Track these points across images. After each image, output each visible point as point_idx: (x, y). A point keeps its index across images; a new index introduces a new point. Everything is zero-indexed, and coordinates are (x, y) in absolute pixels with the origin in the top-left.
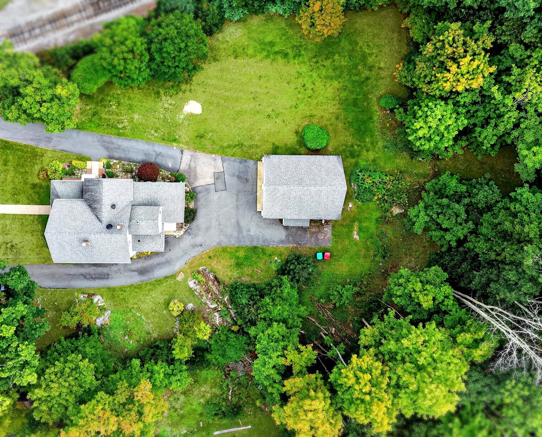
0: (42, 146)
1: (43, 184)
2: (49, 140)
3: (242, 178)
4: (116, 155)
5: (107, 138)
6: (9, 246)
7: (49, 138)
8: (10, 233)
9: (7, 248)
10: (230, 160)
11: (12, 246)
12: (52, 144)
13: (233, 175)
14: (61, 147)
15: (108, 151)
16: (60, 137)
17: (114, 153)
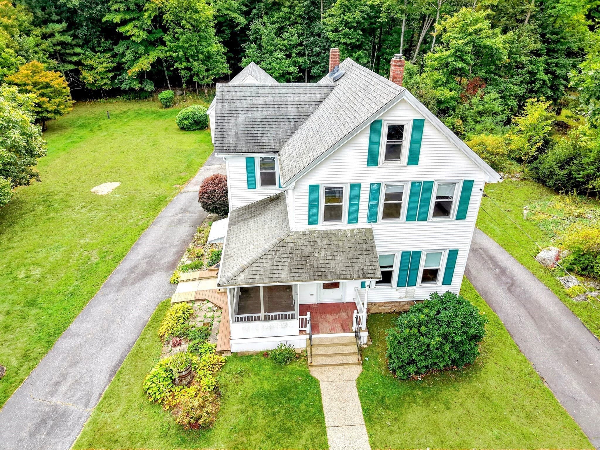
1: (233, 420)
4: (169, 258)
5: (117, 278)
12: (77, 409)
17: (162, 261)
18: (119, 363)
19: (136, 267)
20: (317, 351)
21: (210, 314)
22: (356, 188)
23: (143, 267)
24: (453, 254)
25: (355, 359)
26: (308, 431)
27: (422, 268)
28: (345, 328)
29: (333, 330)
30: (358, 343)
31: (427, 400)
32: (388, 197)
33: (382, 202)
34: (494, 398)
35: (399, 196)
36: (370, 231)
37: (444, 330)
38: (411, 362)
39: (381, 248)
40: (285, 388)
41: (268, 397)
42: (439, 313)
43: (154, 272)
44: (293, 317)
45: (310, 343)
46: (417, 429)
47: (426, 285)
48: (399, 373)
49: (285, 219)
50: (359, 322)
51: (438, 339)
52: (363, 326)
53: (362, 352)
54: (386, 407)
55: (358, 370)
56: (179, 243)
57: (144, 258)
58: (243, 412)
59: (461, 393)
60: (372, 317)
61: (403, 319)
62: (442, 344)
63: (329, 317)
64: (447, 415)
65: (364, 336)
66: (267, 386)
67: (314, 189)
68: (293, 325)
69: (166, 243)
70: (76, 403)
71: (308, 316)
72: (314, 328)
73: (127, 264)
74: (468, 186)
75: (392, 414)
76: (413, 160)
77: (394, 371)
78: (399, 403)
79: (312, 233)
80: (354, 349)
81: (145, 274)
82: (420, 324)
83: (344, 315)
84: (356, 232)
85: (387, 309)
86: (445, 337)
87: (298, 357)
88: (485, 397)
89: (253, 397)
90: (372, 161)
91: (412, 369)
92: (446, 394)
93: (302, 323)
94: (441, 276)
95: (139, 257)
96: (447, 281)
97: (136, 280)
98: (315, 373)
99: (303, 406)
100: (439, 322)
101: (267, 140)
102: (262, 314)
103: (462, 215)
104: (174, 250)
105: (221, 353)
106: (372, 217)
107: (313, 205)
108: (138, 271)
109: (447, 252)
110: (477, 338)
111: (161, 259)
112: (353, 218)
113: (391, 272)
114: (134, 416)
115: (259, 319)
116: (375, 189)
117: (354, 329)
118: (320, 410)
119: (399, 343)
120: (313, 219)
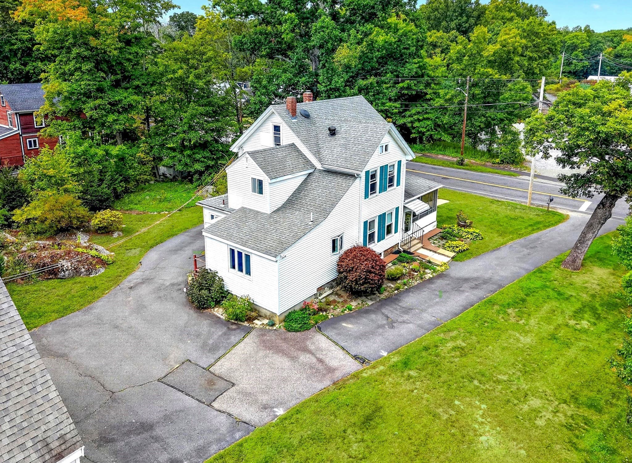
3: (129, 433)
10: (219, 440)
13: (168, 418)
17: (448, 282)
19: (473, 288)
23: (466, 286)
43: (458, 279)
56: (425, 290)
57: (463, 291)
69: (436, 295)
73: (479, 293)
81: (466, 280)
95: (467, 294)
97: (476, 279)
104: (433, 286)
108: (473, 284)
111: (448, 284)
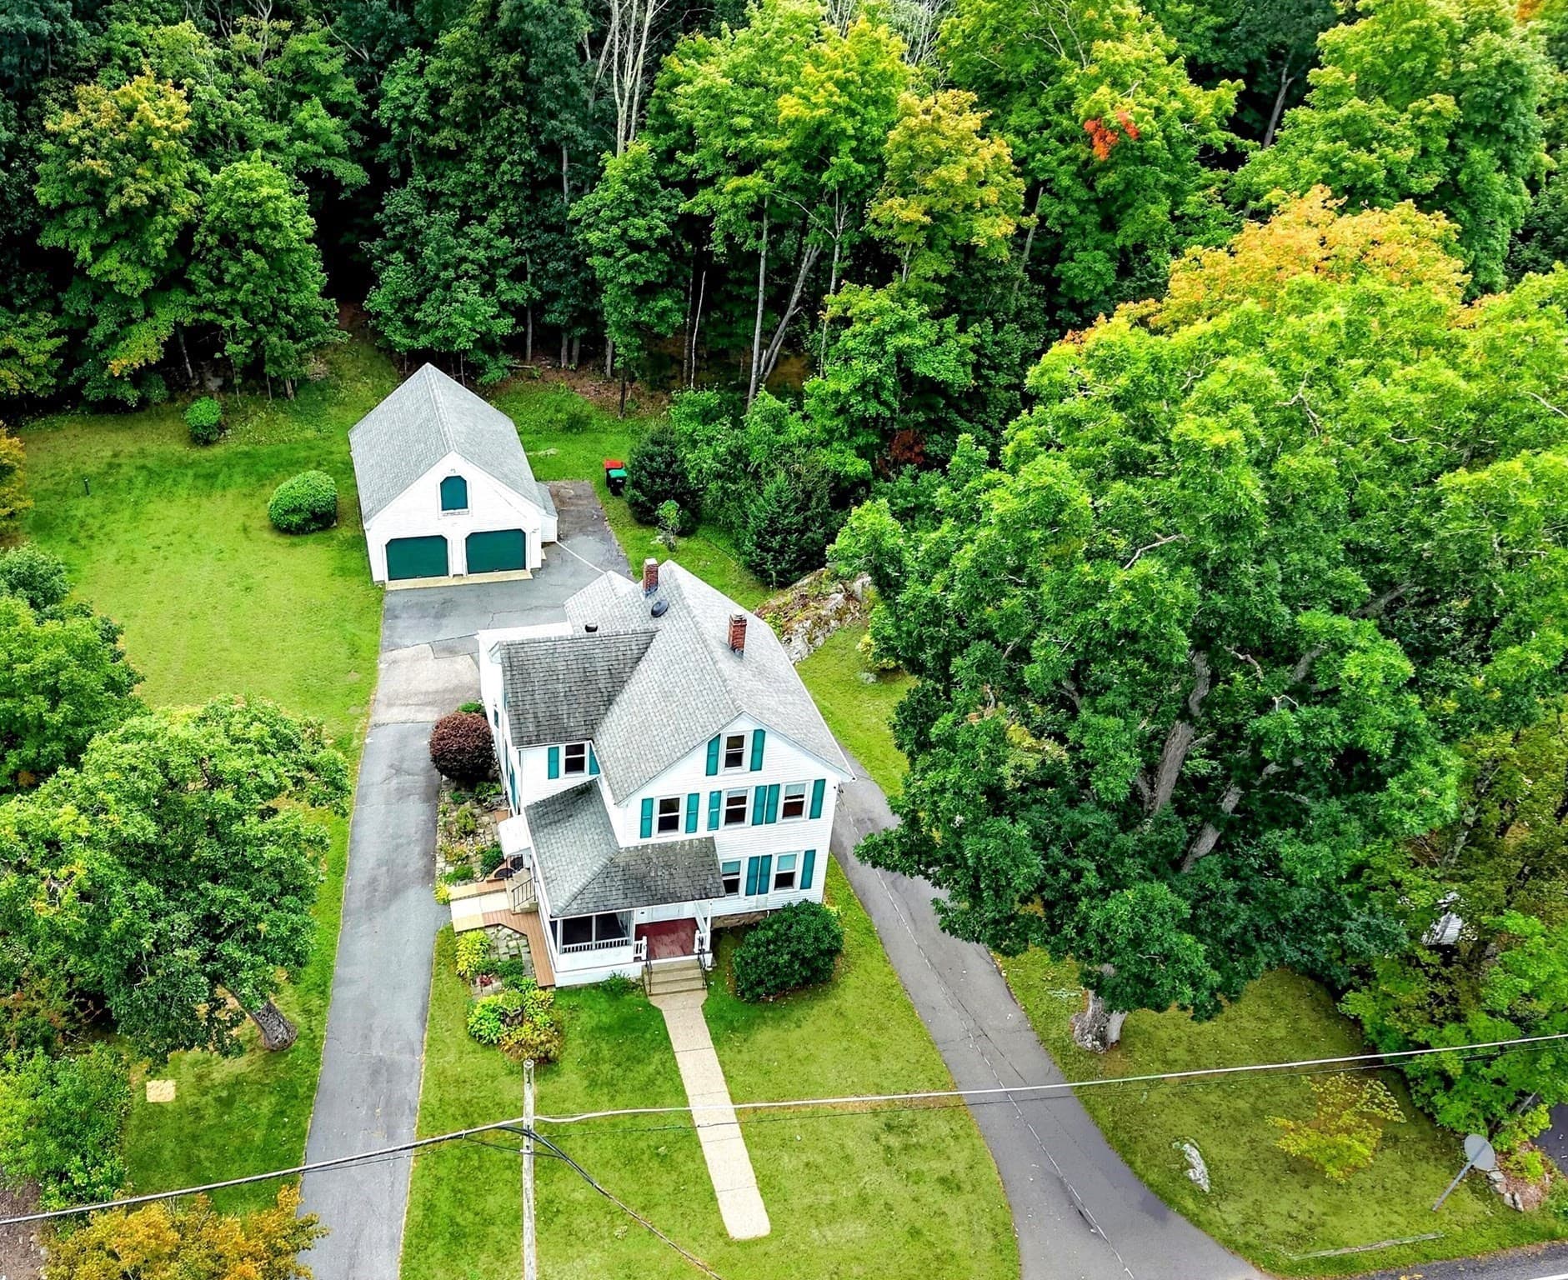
0: (415, 1090)
1: (578, 1054)
2: (381, 1071)
4: (416, 863)
5: (357, 900)
6: (894, 1141)
7: (375, 1073)
8: (834, 1146)
9: (906, 1148)
11: (889, 1127)
12: (405, 1059)
14: (411, 1026)
15: (406, 887)
16: (366, 1037)
17: (411, 869)
18: (425, 1009)
19: (373, 881)
20: (656, 979)
21: (512, 944)
22: (694, 798)
23: (384, 880)
24: (810, 855)
25: (699, 984)
26: (656, 1057)
27: (774, 872)
28: (687, 951)
29: (672, 954)
30: (701, 966)
31: (777, 1022)
32: (730, 801)
33: (724, 807)
34: (850, 1014)
35: (742, 800)
36: (711, 839)
37: (794, 946)
38: (760, 982)
39: (724, 855)
40: (626, 1019)
41: (608, 1030)
42: (790, 927)
43: (404, 887)
44: (626, 943)
45: (648, 970)
46: (766, 1048)
47: (779, 891)
48: (747, 995)
49: (607, 827)
50: (701, 942)
51: (786, 957)
52: (707, 947)
53: (706, 976)
54: (734, 1030)
55: (704, 995)
56: (418, 835)
57: (379, 864)
58: (586, 1045)
59: (815, 1011)
60: (716, 934)
61: (751, 937)
62: (791, 962)
63: (666, 939)
64: (797, 1033)
65: (708, 958)
66: (605, 1019)
67: (647, 803)
68: (627, 953)
69: (399, 837)
70: (399, 1052)
71: (644, 941)
72: (651, 955)
73: (358, 878)
74: (820, 785)
75: (742, 1036)
76: (756, 766)
77: (743, 994)
78: (749, 1025)
79: (645, 847)
80: (697, 973)
81: (394, 892)
82: (769, 942)
83: (683, 935)
84: (696, 843)
85: (734, 922)
86: (794, 955)
87: (635, 986)
88: (840, 1014)
89: (592, 1030)
90: (711, 771)
91: (760, 990)
92: (798, 1013)
93: (638, 949)
94: (798, 880)
95: (370, 864)
96: (806, 885)
97: (387, 901)
98: (654, 1001)
99: (648, 1036)
100: (789, 940)
101: (574, 722)
102: (594, 942)
103: (816, 814)
105: (544, 988)
106: (713, 824)
107: (646, 819)
108: (381, 887)
109: (802, 855)
110: (833, 952)
111: (406, 866)
112: (692, 827)
113: (737, 881)
114: (469, 1059)
115: (589, 948)
116: (715, 797)
117: (696, 950)
118: (667, 1037)
119: (747, 964)
120: (645, 832)
